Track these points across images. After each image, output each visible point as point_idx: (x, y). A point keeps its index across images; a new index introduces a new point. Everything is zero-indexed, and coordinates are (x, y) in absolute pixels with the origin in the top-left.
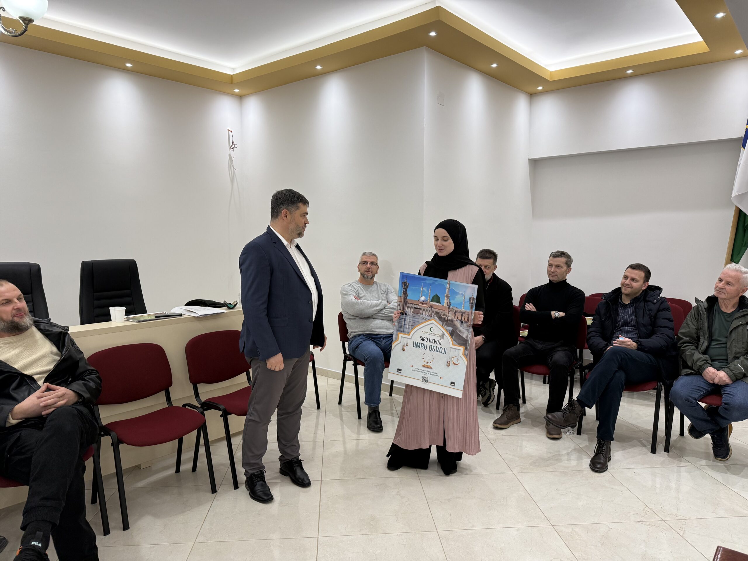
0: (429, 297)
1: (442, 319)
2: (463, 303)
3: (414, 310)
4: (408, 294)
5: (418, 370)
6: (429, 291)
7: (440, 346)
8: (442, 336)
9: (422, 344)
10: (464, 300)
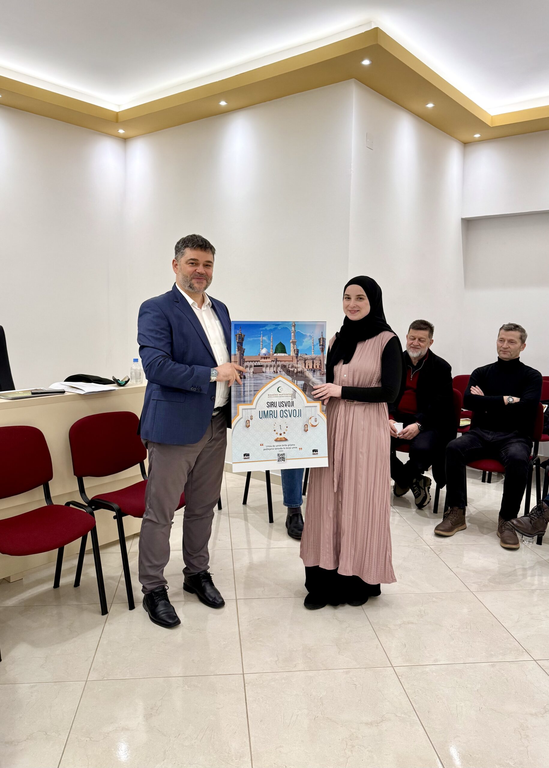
0: (271, 348)
1: (291, 373)
2: (313, 346)
3: (254, 369)
4: (245, 349)
5: (271, 448)
6: (271, 340)
7: (293, 408)
8: (294, 395)
9: (271, 412)
10: (313, 343)
